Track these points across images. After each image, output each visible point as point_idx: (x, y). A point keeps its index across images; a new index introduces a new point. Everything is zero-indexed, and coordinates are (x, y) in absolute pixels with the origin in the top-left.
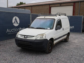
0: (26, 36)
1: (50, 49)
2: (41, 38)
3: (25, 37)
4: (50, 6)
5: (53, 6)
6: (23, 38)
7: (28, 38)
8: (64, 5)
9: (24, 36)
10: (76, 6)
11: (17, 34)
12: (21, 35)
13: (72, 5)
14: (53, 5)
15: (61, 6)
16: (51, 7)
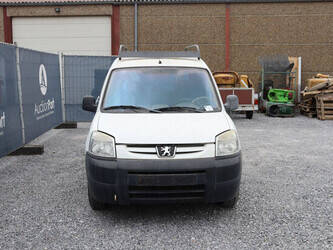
0: (166, 149)
3: (161, 153)
4: (8, 15)
5: (21, 14)
7: (180, 157)
8: (75, 11)
9: (155, 150)
10: (123, 20)
13: (108, 13)
14: (22, 12)
15: (58, 15)
16: (11, 17)
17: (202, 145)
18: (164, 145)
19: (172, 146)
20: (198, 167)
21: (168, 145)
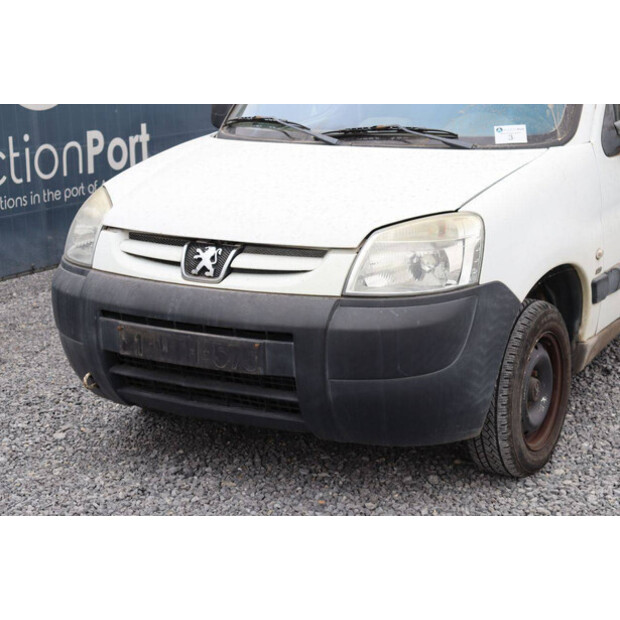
1: (536, 416)
2: (418, 272)
6: (174, 275)
7: (234, 282)
9: (178, 253)
11: (79, 227)
12: (135, 236)
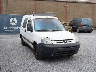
17: (72, 40)
18: (64, 40)
19: (66, 40)
20: (73, 45)
21: (65, 40)
